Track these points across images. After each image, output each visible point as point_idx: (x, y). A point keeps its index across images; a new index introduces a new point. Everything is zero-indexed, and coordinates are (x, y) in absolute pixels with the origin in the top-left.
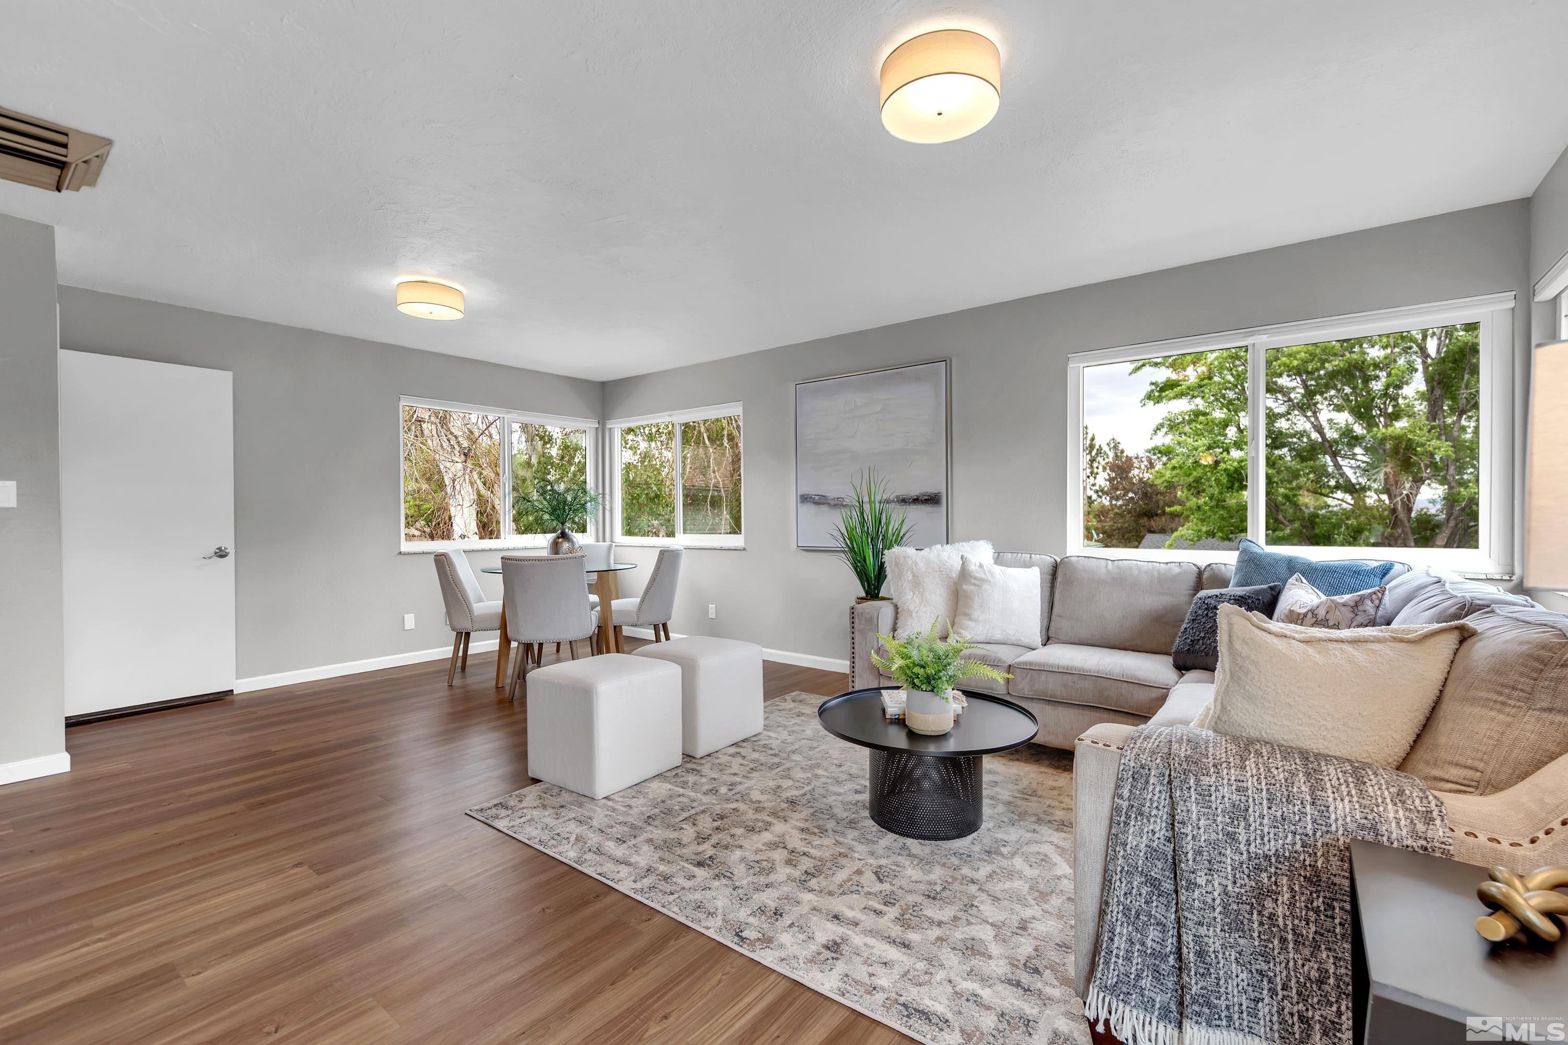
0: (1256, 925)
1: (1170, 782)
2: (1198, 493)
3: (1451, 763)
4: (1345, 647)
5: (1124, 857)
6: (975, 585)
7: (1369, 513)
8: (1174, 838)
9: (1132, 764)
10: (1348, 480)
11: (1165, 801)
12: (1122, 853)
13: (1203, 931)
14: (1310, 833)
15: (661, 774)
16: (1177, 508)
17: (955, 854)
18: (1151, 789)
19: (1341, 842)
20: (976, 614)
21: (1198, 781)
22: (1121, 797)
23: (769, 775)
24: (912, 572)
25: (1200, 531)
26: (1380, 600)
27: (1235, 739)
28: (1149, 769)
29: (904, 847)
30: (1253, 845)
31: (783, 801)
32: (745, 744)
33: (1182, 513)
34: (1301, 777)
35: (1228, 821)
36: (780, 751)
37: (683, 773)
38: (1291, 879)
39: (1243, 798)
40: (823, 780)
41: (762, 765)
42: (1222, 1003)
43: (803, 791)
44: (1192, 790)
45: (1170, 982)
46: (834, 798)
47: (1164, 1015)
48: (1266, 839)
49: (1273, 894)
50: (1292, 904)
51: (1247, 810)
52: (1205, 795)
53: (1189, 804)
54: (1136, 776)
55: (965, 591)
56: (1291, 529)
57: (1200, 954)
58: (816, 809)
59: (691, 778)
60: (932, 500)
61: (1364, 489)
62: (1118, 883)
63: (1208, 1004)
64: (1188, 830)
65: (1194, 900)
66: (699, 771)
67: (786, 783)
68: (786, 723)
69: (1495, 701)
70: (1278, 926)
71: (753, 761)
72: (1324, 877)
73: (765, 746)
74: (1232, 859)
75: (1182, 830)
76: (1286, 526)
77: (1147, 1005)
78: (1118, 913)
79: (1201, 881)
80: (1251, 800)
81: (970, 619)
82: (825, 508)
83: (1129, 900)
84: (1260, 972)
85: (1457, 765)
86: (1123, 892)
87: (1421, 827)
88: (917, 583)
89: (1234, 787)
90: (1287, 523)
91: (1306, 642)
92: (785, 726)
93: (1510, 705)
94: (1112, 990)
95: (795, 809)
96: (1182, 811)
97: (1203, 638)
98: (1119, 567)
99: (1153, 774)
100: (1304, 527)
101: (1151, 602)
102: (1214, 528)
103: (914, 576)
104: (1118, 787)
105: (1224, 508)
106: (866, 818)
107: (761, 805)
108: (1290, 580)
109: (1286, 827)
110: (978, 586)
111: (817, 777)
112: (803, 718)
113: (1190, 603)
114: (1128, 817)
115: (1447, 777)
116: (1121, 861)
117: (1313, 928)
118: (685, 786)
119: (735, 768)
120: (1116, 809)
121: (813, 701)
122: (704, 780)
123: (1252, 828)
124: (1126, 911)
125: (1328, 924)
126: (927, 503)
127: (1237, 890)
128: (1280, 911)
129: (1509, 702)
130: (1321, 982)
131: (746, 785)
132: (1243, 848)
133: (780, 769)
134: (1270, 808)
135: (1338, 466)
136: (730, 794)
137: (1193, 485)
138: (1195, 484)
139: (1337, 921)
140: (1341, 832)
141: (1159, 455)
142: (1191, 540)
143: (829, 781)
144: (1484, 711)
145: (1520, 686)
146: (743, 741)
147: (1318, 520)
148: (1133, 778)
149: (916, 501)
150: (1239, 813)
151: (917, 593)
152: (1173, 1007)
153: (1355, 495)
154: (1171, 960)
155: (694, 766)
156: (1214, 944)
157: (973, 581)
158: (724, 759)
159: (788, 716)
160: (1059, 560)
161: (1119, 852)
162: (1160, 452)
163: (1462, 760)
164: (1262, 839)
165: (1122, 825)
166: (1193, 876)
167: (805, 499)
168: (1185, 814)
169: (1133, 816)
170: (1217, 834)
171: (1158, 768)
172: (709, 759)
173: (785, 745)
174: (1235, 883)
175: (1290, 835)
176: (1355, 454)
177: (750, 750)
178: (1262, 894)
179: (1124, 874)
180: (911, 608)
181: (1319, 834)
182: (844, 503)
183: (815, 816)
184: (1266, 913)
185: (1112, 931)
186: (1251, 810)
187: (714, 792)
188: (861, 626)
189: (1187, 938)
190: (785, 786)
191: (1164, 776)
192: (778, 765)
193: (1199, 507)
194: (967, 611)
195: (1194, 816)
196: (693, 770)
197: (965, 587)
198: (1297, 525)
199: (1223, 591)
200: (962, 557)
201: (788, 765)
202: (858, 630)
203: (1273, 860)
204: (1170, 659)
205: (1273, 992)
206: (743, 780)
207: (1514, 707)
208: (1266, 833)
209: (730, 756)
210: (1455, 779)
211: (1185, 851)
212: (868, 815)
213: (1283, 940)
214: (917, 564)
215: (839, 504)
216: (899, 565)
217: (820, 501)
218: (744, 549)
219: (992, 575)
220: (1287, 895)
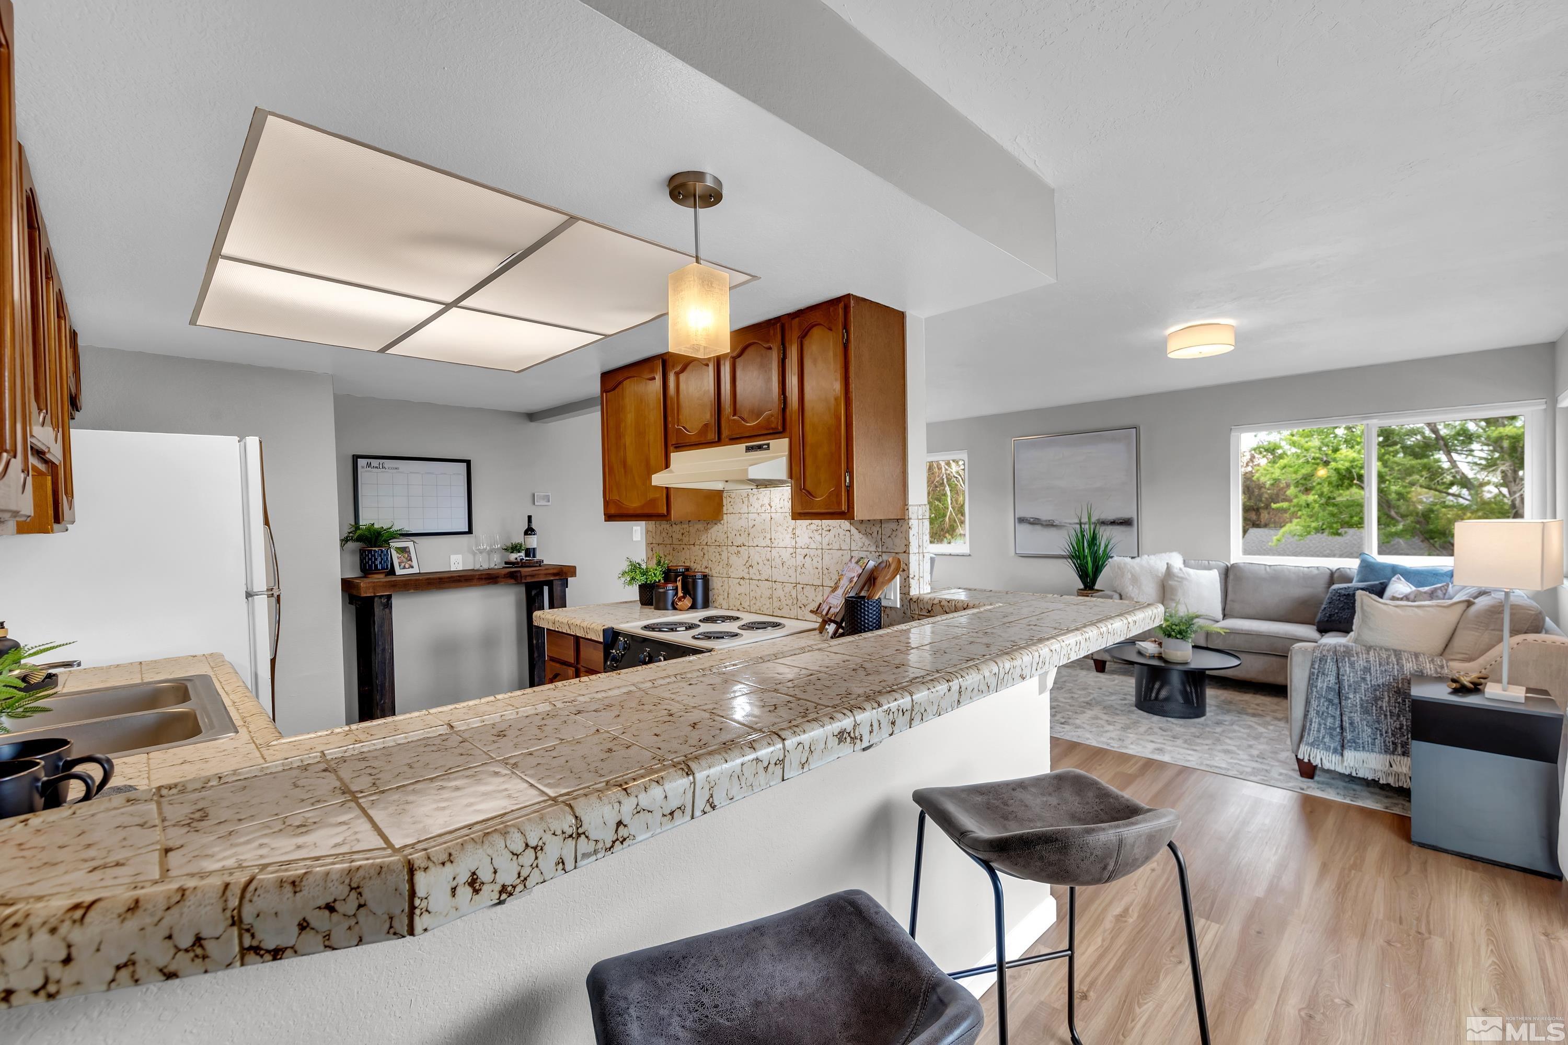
0: (1374, 711)
1: (1337, 661)
2: (1307, 490)
4: (1414, 609)
6: (1177, 581)
7: (1487, 507)
8: (1339, 681)
9: (1319, 655)
10: (1464, 476)
11: (1335, 668)
12: (1315, 690)
13: (1352, 715)
14: (1396, 675)
16: (1285, 505)
18: (1328, 664)
20: (1180, 599)
21: (1349, 659)
22: (1314, 668)
24: (1131, 573)
25: (1309, 526)
26: (1446, 590)
27: (1365, 646)
29: (1167, 721)
30: (1373, 682)
33: (1289, 509)
34: (1393, 656)
35: (1362, 673)
38: (1388, 692)
39: (1369, 665)
42: (1361, 741)
44: (1347, 663)
45: (1338, 738)
47: (1335, 751)
48: (1378, 679)
49: (1381, 699)
50: (1389, 702)
51: (1370, 669)
52: (1352, 665)
53: (1345, 669)
54: (1321, 660)
55: (1170, 585)
56: (1404, 525)
57: (1351, 724)
60: (1126, 523)
61: (1482, 485)
62: (1313, 702)
63: (1355, 742)
64: (1345, 678)
65: (1348, 704)
69: (1474, 627)
70: (1383, 710)
72: (1402, 691)
74: (1364, 687)
75: (1342, 679)
76: (1398, 521)
77: (1327, 749)
78: (1314, 714)
79: (1351, 696)
80: (1372, 665)
82: (1038, 527)
83: (1318, 709)
84: (1376, 728)
86: (1316, 706)
87: (1439, 670)
88: (1135, 580)
89: (1365, 661)
90: (1400, 519)
91: (1396, 606)
94: (1312, 745)
96: (1342, 671)
97: (1337, 613)
98: (1274, 570)
99: (1329, 658)
100: (1418, 522)
101: (1299, 592)
102: (1323, 524)
104: (1312, 665)
105: (1334, 505)
108: (1393, 579)
109: (1386, 674)
113: (1327, 592)
114: (1318, 676)
117: (1397, 709)
120: (1312, 674)
123: (1372, 675)
124: (1318, 712)
125: (1404, 707)
126: (1122, 525)
127: (1366, 699)
128: (1384, 705)
129: (1478, 628)
130: (1401, 728)
132: (1369, 683)
134: (1380, 668)
135: (1453, 463)
137: (1301, 482)
138: (1303, 482)
140: (1407, 673)
141: (1265, 453)
142: (1301, 535)
144: (1468, 633)
145: (1483, 623)
147: (1432, 516)
149: (1113, 523)
152: (1339, 748)
153: (1473, 492)
154: (1338, 730)
156: (1357, 718)
157: (1176, 579)
160: (1229, 565)
162: (1266, 450)
165: (1315, 679)
166: (1347, 695)
167: (1022, 520)
168: (1343, 673)
170: (1358, 678)
171: (1331, 655)
174: (1365, 696)
175: (1388, 677)
176: (1472, 451)
178: (1376, 699)
179: (1316, 698)
181: (1399, 675)
182: (1055, 524)
184: (1378, 706)
185: (1311, 721)
186: (1372, 669)
189: (1345, 718)
191: (1334, 658)
193: (1308, 505)
194: (1173, 597)
195: (1348, 673)
197: (1170, 582)
198: (1410, 520)
199: (1350, 585)
200: (1167, 564)
203: (1381, 686)
204: (1315, 627)
205: (1381, 735)
208: (1378, 677)
211: (1344, 686)
213: (1386, 715)
214: (1134, 568)
215: (1050, 525)
216: (1120, 568)
217: (1035, 522)
218: (970, 555)
219: (1189, 575)
220: (1387, 699)
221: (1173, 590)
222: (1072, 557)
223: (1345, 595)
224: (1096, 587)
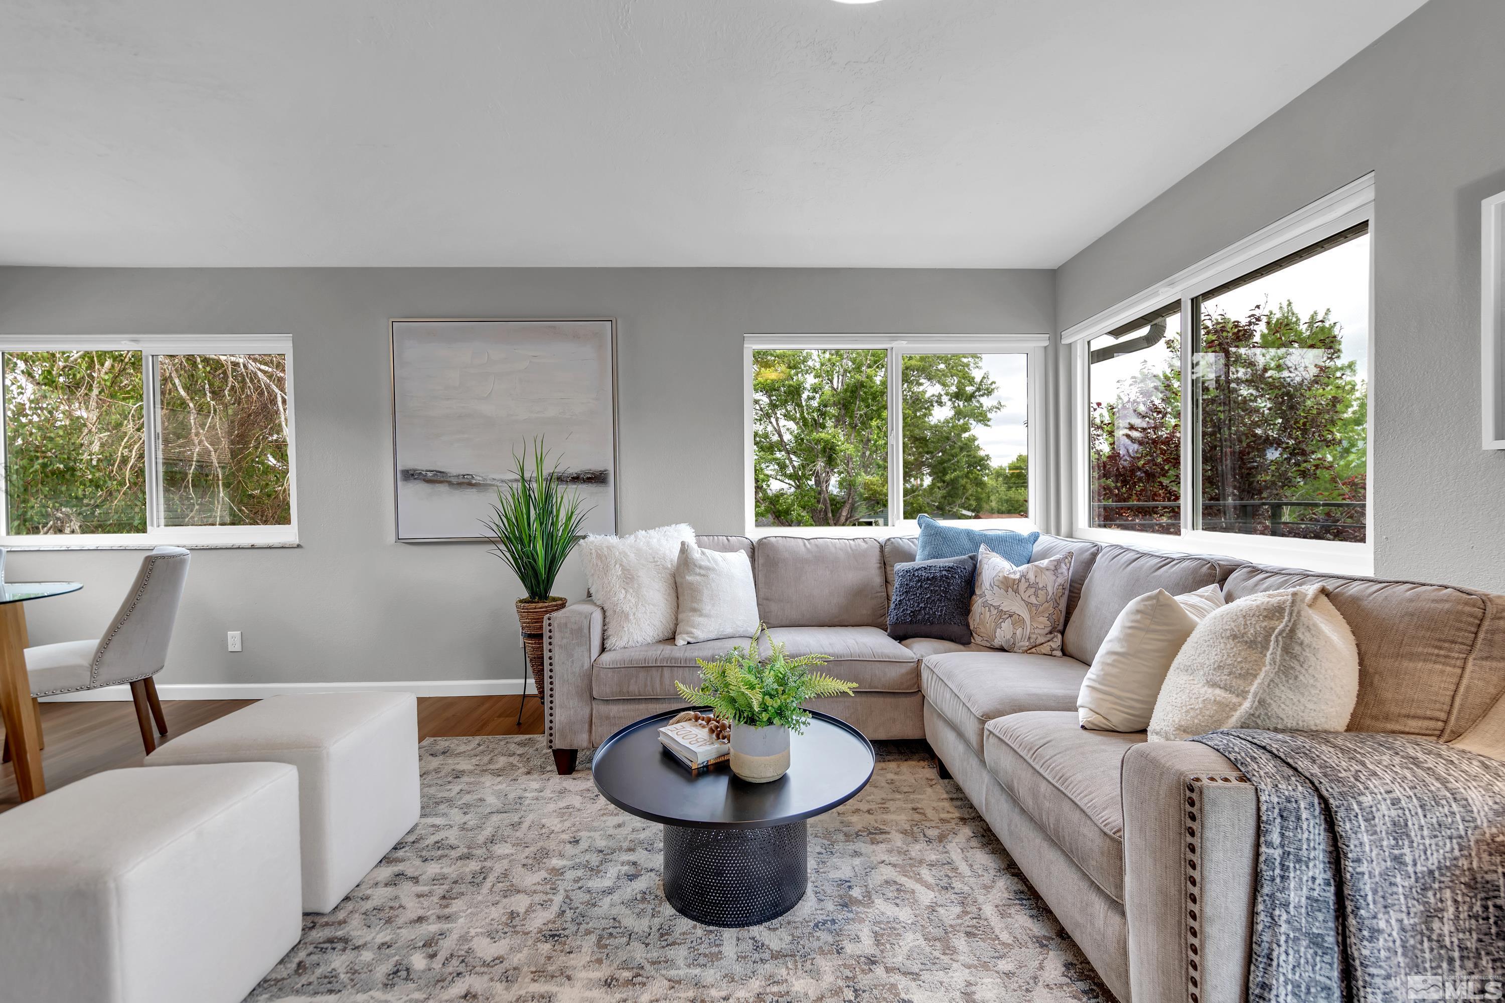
0: (1427, 954)
3: (1408, 716)
5: (1288, 922)
6: (700, 574)
9: (1275, 800)
12: (1284, 917)
14: (1463, 833)
15: (265, 980)
17: (816, 925)
18: (1305, 826)
19: (1488, 835)
20: (707, 608)
23: (480, 898)
24: (621, 565)
26: (1070, 563)
28: (1296, 801)
30: (1419, 865)
31: (538, 940)
32: (400, 854)
35: (1393, 842)
36: (469, 848)
37: (314, 958)
38: (1453, 889)
39: (1400, 812)
40: (570, 875)
41: (455, 882)
43: (555, 908)
44: (1360, 817)
46: (607, 900)
48: (1429, 853)
49: (1439, 912)
50: (1456, 918)
51: (1406, 825)
52: (1370, 820)
53: (1359, 836)
54: (1285, 814)
55: (691, 584)
58: (598, 932)
59: (338, 962)
60: (597, 478)
62: (1283, 957)
65: (1379, 951)
66: (345, 940)
67: (520, 903)
68: (446, 794)
69: (1438, 655)
70: (1446, 947)
71: (435, 880)
72: (1479, 877)
73: (438, 845)
74: (1403, 886)
75: (1358, 870)
78: (1287, 995)
79: (1382, 924)
80: (1407, 812)
81: (701, 615)
82: (443, 488)
83: (1298, 974)
85: (1414, 717)
86: (1291, 967)
88: (629, 578)
89: (1389, 802)
92: (449, 800)
93: (1453, 658)
95: (568, 949)
96: (1355, 846)
98: (817, 545)
99: (1302, 806)
103: (624, 569)
104: (1262, 833)
106: (672, 918)
107: (506, 965)
108: (980, 550)
109: (1443, 833)
110: (704, 575)
111: (558, 872)
112: (465, 779)
113: (889, 577)
114: (1283, 868)
115: (1407, 730)
116: (1284, 928)
117: (1475, 937)
118: (336, 986)
119: (413, 908)
121: (462, 748)
122: (367, 956)
123: (1415, 845)
126: (591, 482)
127: (1412, 921)
128: (1446, 929)
129: (1453, 654)
131: (455, 936)
132: (1410, 869)
133: (491, 879)
134: (1425, 816)
136: (437, 964)
139: (1492, 921)
140: (1485, 825)
143: (580, 873)
144: (1430, 666)
145: (1460, 640)
146: (395, 848)
148: (1282, 816)
149: (576, 479)
150: (1400, 830)
151: (631, 591)
155: (327, 933)
157: (698, 570)
158: (380, 896)
159: (440, 782)
160: (752, 544)
161: (1280, 916)
163: (1420, 712)
164: (1425, 854)
165: (1278, 880)
166: (1375, 921)
167: (410, 475)
168: (1358, 849)
169: (1292, 865)
170: (1385, 861)
171: (1305, 797)
172: (350, 906)
173: (470, 834)
174: (1409, 913)
175: (1448, 841)
177: (418, 862)
178: (1429, 916)
179: (1290, 942)
180: (626, 608)
181: (1470, 832)
182: (474, 482)
183: (606, 946)
184: (1434, 937)
186: (1410, 823)
187: (403, 974)
188: (565, 641)
190: (522, 910)
191: (1313, 806)
192: (483, 873)
194: (695, 605)
195: (1367, 849)
196: (330, 941)
197: (689, 578)
200: (678, 544)
201: (499, 868)
202: (561, 647)
203: (1437, 874)
204: (887, 633)
206: (446, 926)
207: (1457, 659)
208: (1428, 846)
209: (386, 885)
210: (1417, 731)
211: (1362, 893)
212: (673, 911)
214: (626, 555)
215: (465, 483)
216: (602, 557)
217: (436, 478)
218: (299, 546)
219: (716, 562)
220: (1451, 910)
221: (695, 592)
222: (507, 540)
223: (928, 579)
224: (553, 593)
